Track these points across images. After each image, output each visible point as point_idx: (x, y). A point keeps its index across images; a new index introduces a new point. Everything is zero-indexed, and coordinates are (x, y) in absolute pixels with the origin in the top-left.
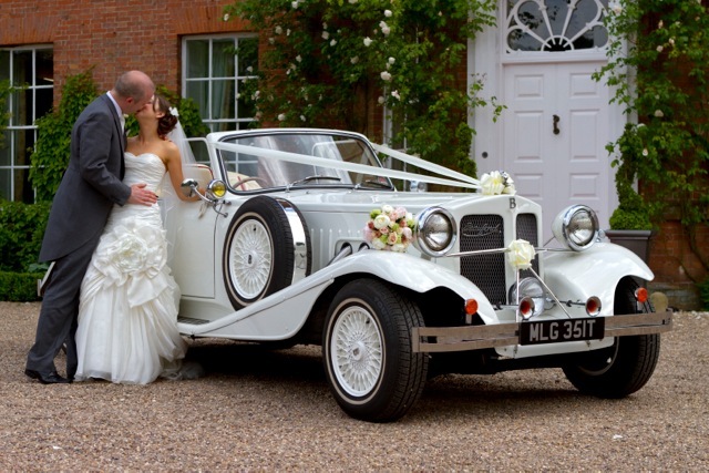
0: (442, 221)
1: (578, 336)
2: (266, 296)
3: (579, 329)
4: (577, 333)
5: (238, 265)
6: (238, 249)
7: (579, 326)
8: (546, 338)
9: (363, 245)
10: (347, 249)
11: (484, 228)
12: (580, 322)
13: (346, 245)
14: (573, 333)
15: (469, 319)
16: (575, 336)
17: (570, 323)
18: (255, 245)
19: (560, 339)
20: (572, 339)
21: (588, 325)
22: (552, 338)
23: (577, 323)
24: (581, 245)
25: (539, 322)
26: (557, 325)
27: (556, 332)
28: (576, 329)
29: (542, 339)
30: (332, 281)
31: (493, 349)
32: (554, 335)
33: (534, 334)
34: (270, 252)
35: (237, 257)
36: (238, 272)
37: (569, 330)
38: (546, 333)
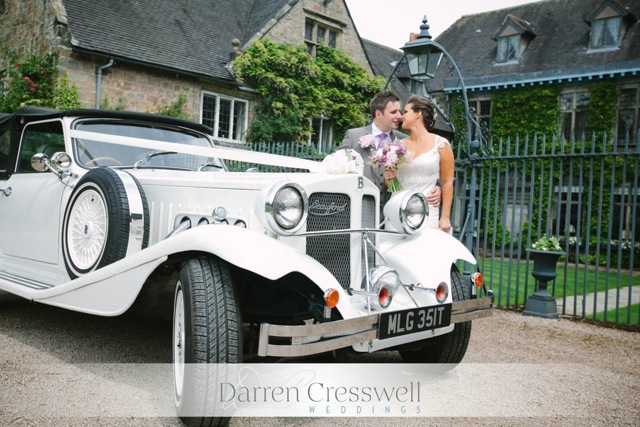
0: (294, 196)
1: (430, 325)
2: (99, 267)
3: (431, 318)
4: (429, 321)
5: (75, 234)
6: (77, 219)
7: (431, 314)
8: (403, 330)
9: (202, 220)
10: (187, 223)
11: (331, 207)
13: (185, 219)
14: (426, 322)
15: (328, 314)
16: (428, 325)
17: (423, 312)
18: (92, 214)
19: (415, 330)
20: (425, 328)
21: (438, 312)
22: (408, 329)
23: (430, 311)
24: (414, 229)
25: (397, 313)
26: (412, 314)
27: (412, 322)
28: (429, 318)
29: (399, 330)
30: (165, 258)
31: (351, 347)
32: (410, 325)
33: (392, 326)
34: (105, 223)
35: (76, 226)
36: (75, 241)
37: (423, 319)
38: (403, 325)
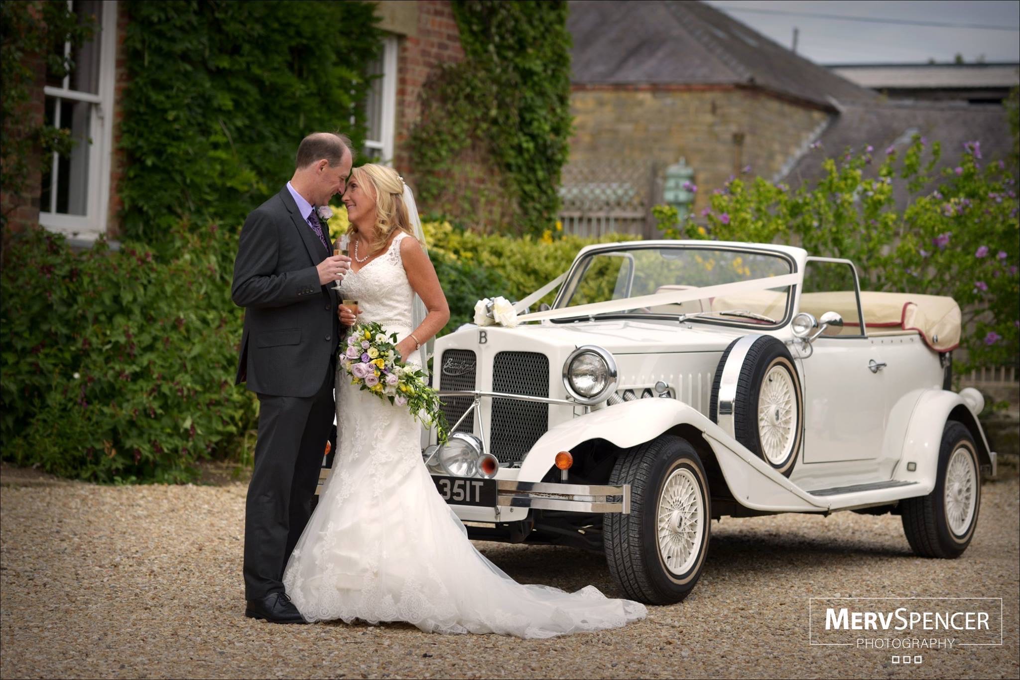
1: (461, 498)
3: (461, 491)
4: (458, 494)
7: (460, 486)
12: (462, 482)
14: (453, 494)
17: (447, 482)
21: (473, 488)
23: (457, 482)
28: (456, 490)
37: (447, 489)
